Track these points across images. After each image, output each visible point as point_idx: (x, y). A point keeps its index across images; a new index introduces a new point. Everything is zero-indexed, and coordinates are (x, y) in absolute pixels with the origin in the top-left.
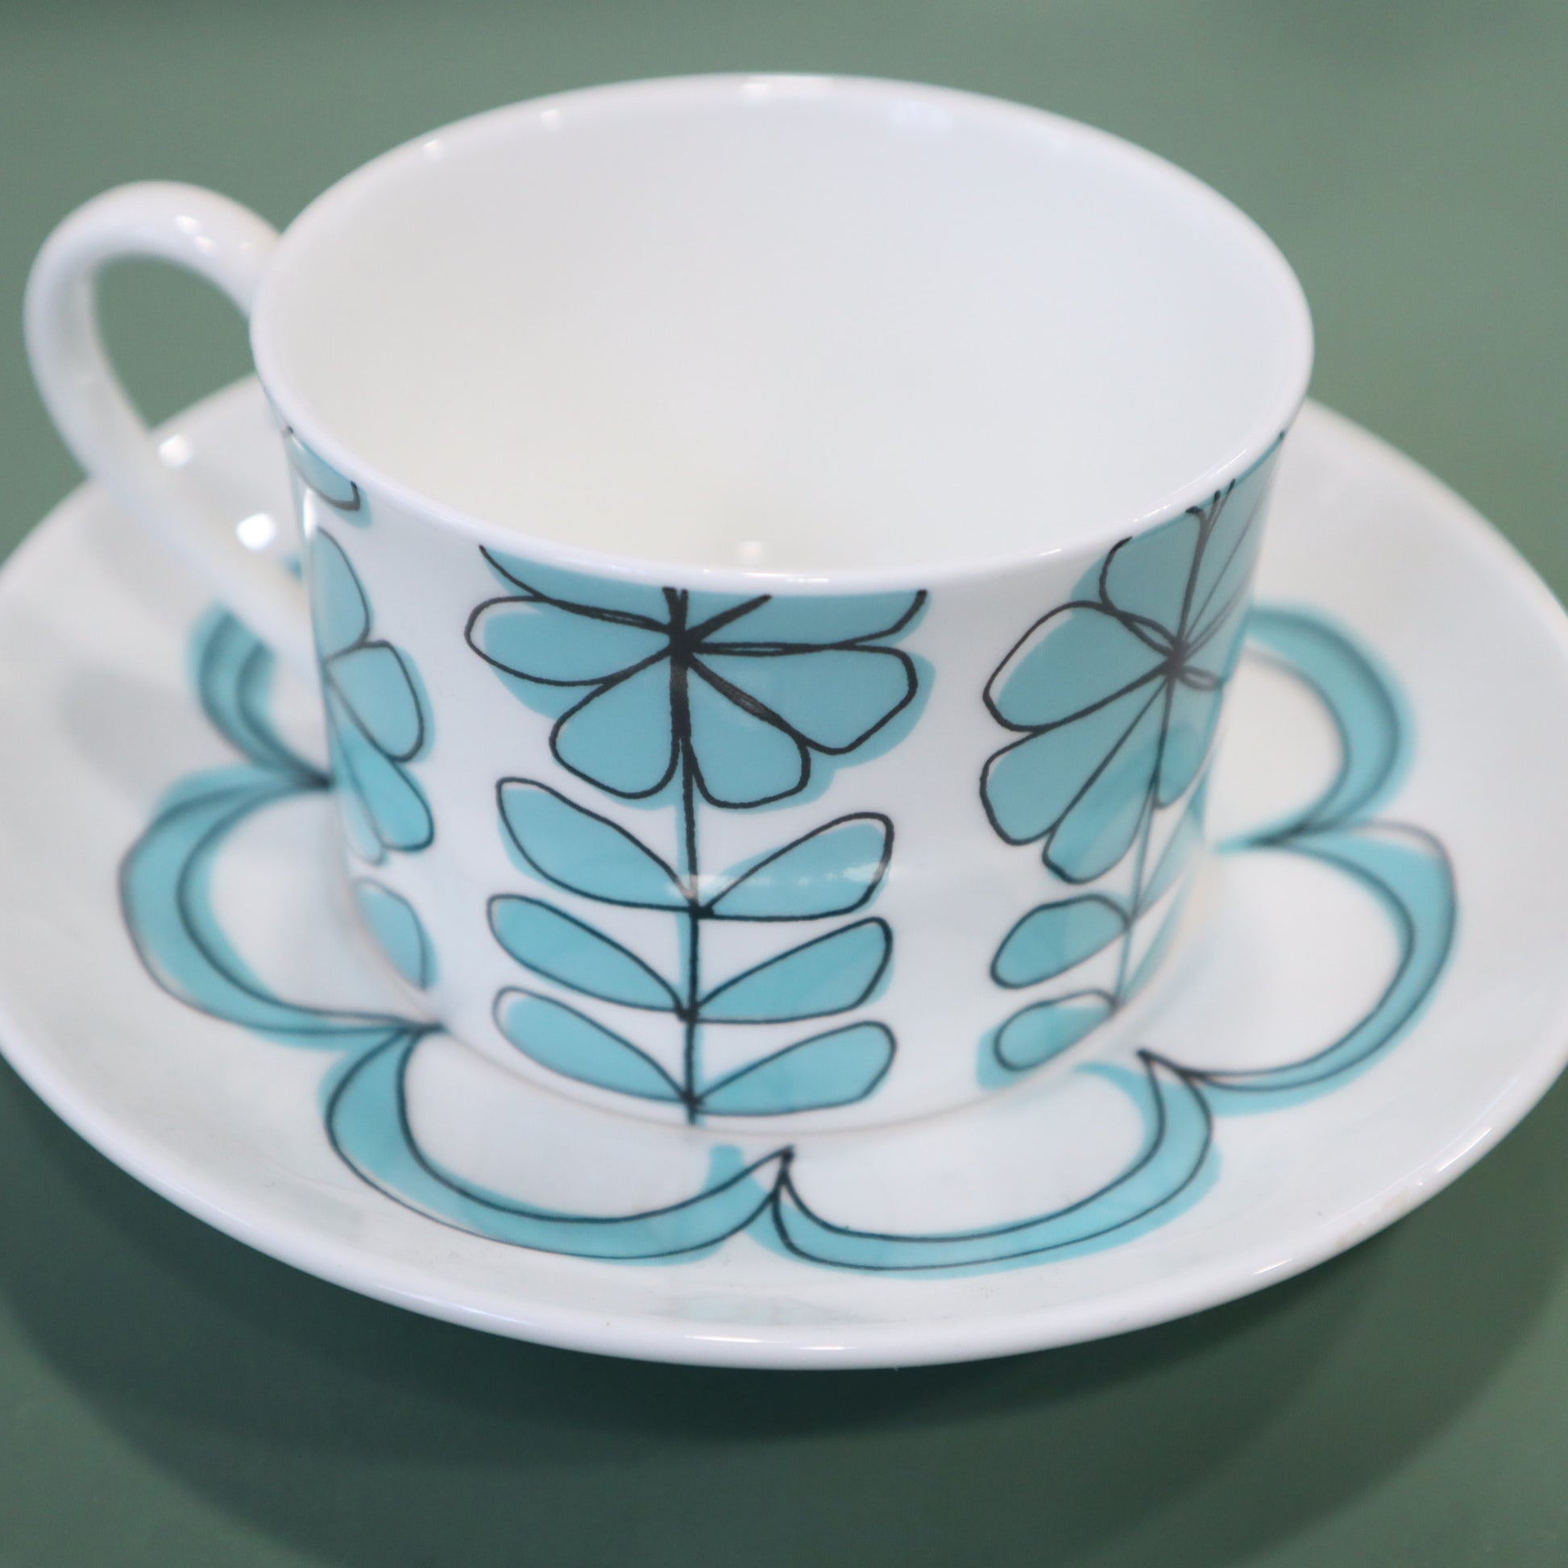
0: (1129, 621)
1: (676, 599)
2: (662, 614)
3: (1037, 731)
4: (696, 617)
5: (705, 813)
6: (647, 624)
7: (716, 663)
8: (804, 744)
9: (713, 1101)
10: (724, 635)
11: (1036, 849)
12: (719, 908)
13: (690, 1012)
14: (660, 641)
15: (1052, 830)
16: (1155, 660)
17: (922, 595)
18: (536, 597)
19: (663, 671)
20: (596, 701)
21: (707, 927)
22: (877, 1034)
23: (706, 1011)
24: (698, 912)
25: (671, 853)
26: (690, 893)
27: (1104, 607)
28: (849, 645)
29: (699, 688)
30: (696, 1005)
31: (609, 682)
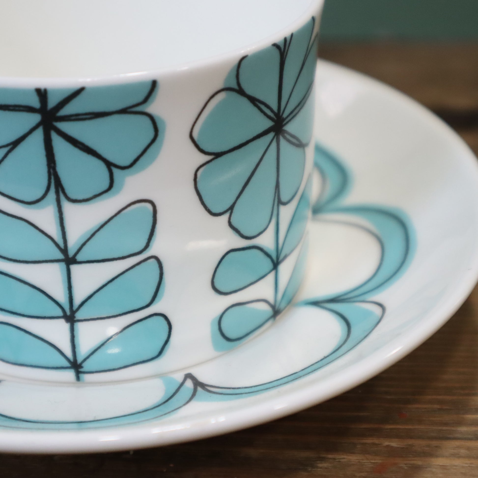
0: (253, 100)
1: (42, 94)
2: (35, 103)
3: (218, 155)
4: (52, 103)
5: (67, 206)
6: (29, 109)
7: (63, 126)
8: (109, 165)
9: (87, 366)
10: (64, 112)
11: (225, 218)
12: (79, 258)
13: (71, 317)
14: (36, 118)
15: (231, 209)
16: (269, 124)
17: (154, 84)
19: (39, 134)
20: (10, 156)
21: (74, 268)
22: (161, 319)
23: (79, 315)
24: (69, 260)
25: (54, 231)
26: (64, 251)
27: (241, 91)
28: (124, 111)
29: (57, 141)
30: (73, 312)
31: (15, 144)
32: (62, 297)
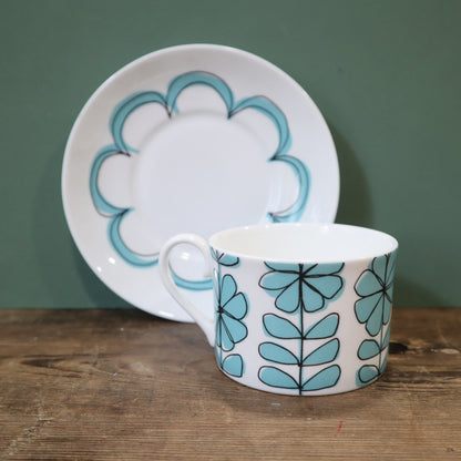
0: (377, 276)
1: (301, 266)
2: (298, 270)
3: (364, 297)
4: (304, 270)
5: (305, 314)
6: (295, 272)
7: (307, 280)
8: (323, 297)
9: (304, 388)
10: (308, 274)
11: (364, 325)
12: (307, 337)
13: (301, 365)
14: (297, 276)
15: (367, 321)
16: (381, 288)
17: (343, 264)
18: (275, 270)
19: (297, 283)
21: (305, 341)
22: (337, 367)
23: (304, 363)
24: (303, 338)
25: (298, 324)
26: (301, 334)
27: (373, 272)
28: (331, 275)
29: (304, 285)
30: (302, 361)
31: (287, 287)
32: (298, 355)
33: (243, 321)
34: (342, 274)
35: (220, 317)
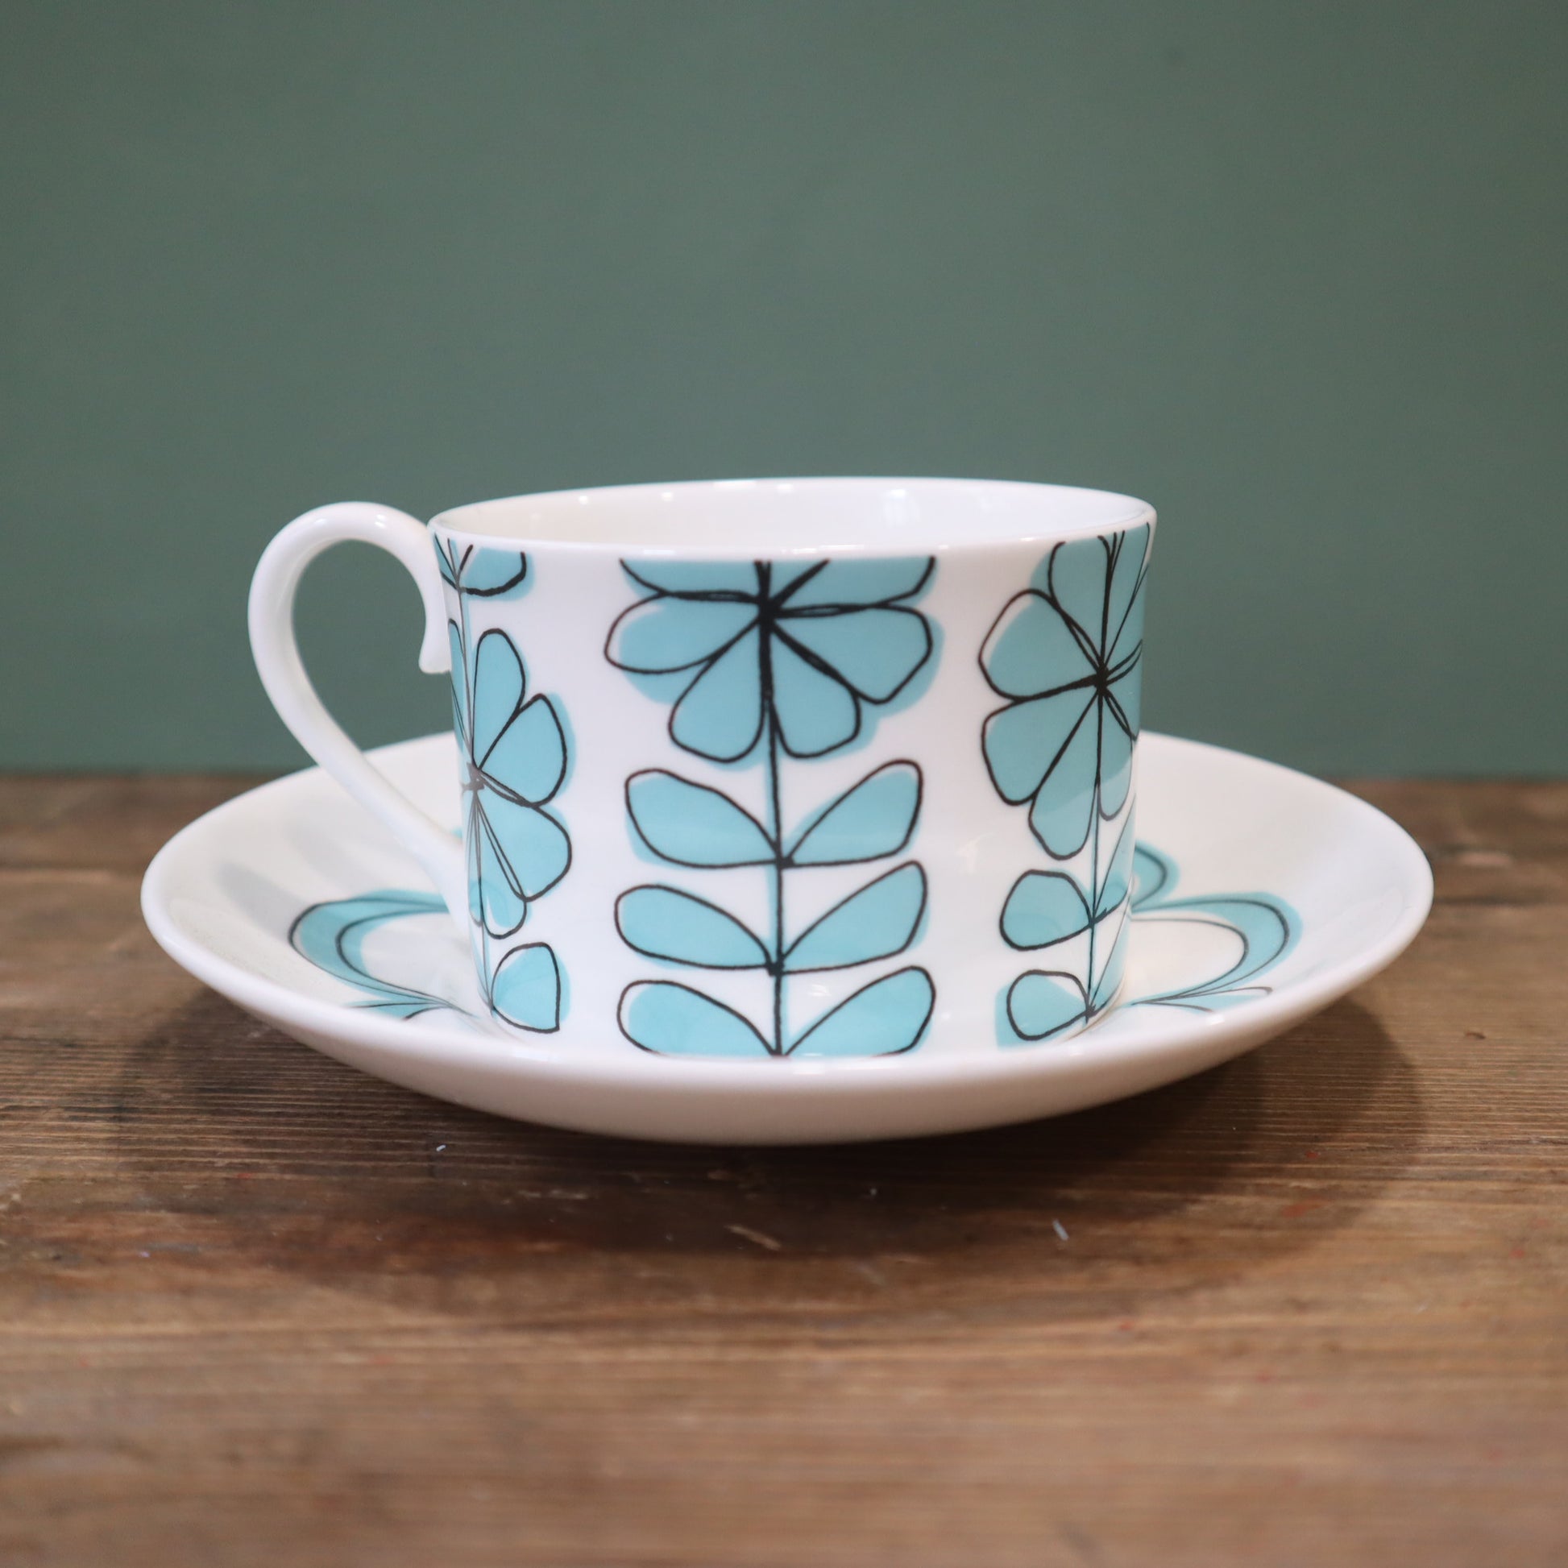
0: (1069, 622)
1: (763, 571)
2: (752, 587)
3: (1018, 700)
4: (777, 585)
5: (786, 764)
6: (741, 598)
7: (790, 626)
8: (856, 695)
10: (793, 602)
11: (1024, 810)
12: (798, 858)
13: (776, 968)
14: (749, 612)
15: (1033, 797)
16: (1088, 671)
17: (932, 563)
18: (661, 593)
19: (752, 641)
20: (704, 679)
21: (789, 875)
22: (921, 977)
23: (790, 963)
24: (783, 862)
25: (761, 809)
26: (776, 845)
27: (1053, 601)
28: (884, 605)
29: (779, 650)
30: (782, 956)
31: (713, 658)
32: (767, 934)
33: (551, 807)
34: (926, 604)
35: (477, 807)
